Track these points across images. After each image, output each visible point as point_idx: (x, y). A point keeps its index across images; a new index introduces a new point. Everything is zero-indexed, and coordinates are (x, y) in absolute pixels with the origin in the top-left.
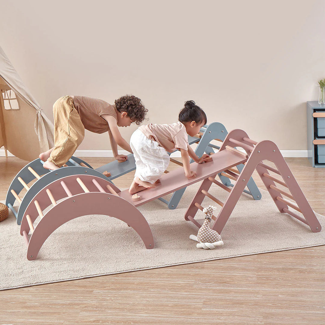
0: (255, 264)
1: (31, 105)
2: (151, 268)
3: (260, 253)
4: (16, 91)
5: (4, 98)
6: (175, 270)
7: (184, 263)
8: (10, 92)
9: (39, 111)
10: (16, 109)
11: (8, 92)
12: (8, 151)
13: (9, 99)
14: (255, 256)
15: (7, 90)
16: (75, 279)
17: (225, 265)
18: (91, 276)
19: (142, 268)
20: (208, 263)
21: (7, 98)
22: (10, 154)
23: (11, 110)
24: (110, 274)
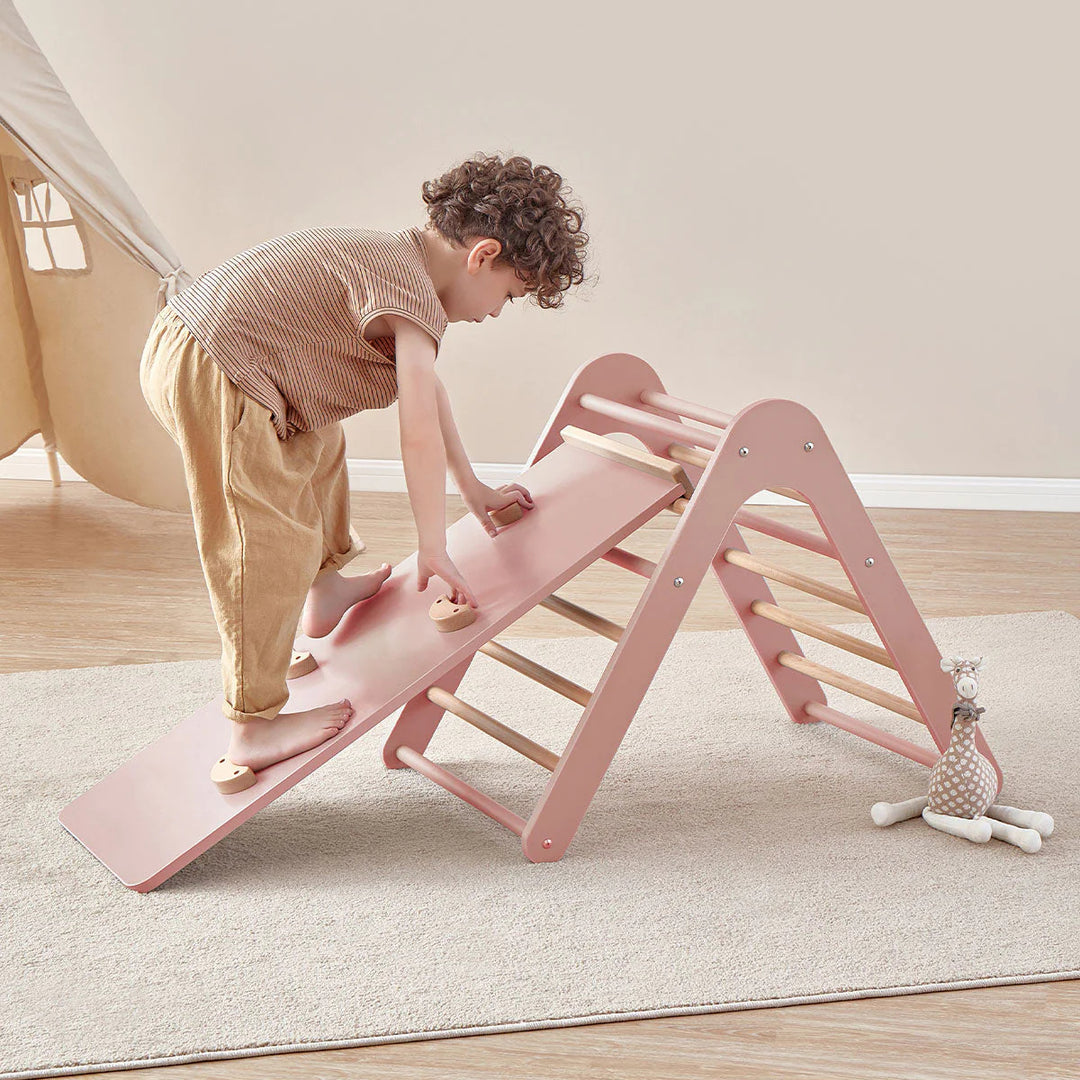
0: (1027, 1030)
1: (135, 252)
2: (523, 1025)
3: (1067, 974)
4: (70, 187)
5: (24, 219)
6: (635, 1040)
7: (685, 1009)
8: (48, 191)
9: (172, 280)
10: (74, 271)
11: (39, 190)
12: (59, 456)
13: (43, 225)
14: (1037, 991)
15: (33, 183)
16: (150, 1062)
17: (881, 1029)
18: (227, 1053)
19: (478, 1026)
20: (814, 1018)
21: (35, 218)
22: (68, 473)
23: (54, 272)
24: (317, 1045)
